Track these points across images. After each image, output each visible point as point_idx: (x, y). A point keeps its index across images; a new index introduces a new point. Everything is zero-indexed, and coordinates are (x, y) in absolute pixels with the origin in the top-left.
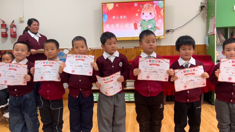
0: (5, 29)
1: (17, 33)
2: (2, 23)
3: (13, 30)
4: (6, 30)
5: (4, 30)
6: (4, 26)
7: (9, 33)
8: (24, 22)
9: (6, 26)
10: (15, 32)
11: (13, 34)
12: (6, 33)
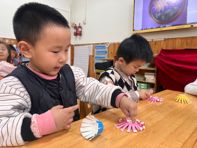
3: (79, 30)
9: (76, 28)
11: (79, 33)
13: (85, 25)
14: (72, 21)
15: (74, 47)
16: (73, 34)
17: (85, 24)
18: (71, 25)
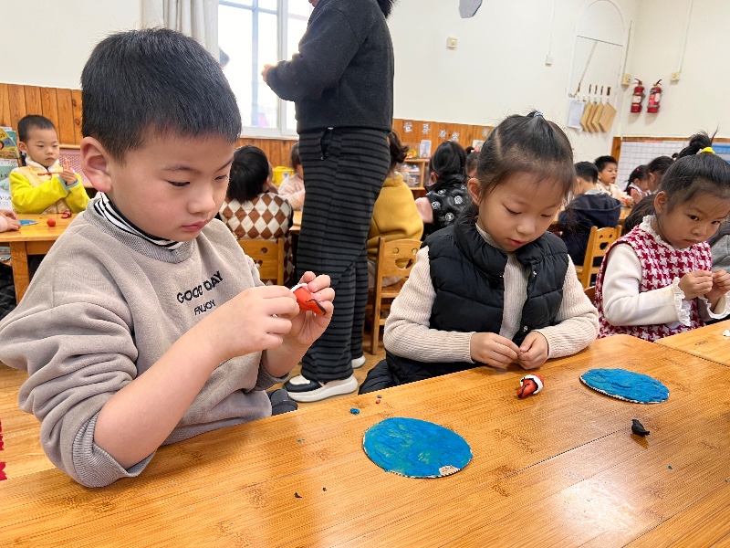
0: (640, 97)
1: (660, 104)
2: (637, 85)
3: (654, 99)
4: (642, 100)
5: (637, 99)
6: (639, 90)
7: (645, 105)
8: (679, 82)
9: (642, 92)
10: (657, 103)
11: (653, 105)
12: (640, 104)
13: (675, 86)
14: (627, 72)
15: (623, 143)
16: (629, 109)
17: (675, 82)
18: (625, 83)
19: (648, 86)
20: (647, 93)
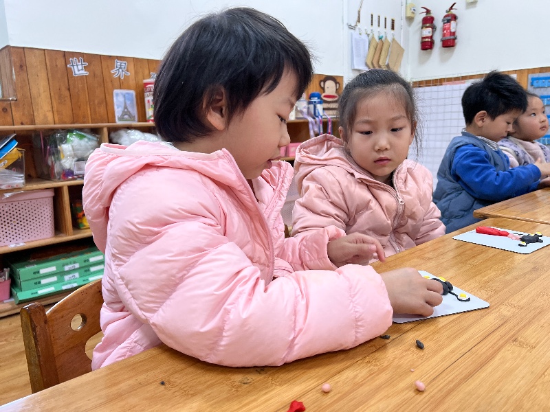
0: (430, 29)
1: (457, 34)
2: (424, 15)
3: (449, 28)
4: (433, 32)
5: (427, 32)
6: (428, 21)
7: (438, 38)
8: (479, 4)
9: (432, 22)
10: (454, 34)
11: (448, 37)
12: (431, 37)
13: (473, 10)
14: (410, 2)
16: (418, 45)
17: (472, 4)
18: (409, 14)
19: (439, 15)
20: (439, 23)
